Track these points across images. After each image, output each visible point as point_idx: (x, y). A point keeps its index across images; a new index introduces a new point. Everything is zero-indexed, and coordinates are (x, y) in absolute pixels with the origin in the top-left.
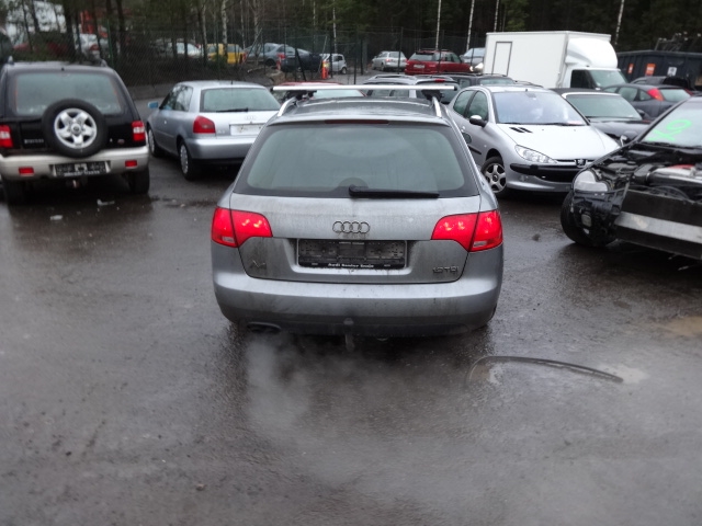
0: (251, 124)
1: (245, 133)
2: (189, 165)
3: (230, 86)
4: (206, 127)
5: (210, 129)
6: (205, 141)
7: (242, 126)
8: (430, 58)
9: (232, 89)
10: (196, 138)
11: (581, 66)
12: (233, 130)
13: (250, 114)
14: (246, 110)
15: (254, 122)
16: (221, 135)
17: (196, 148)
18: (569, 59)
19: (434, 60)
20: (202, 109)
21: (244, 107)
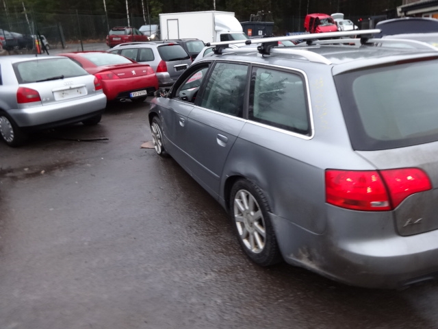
0: (71, 89)
1: (66, 97)
2: (15, 134)
3: (35, 58)
4: (30, 96)
5: (36, 98)
6: (31, 110)
7: (63, 92)
8: (123, 33)
9: (37, 60)
10: (21, 108)
11: (225, 32)
12: (57, 96)
13: (65, 80)
14: (62, 78)
15: (73, 87)
16: (47, 101)
17: (24, 117)
18: (217, 28)
19: (126, 34)
20: (20, 81)
21: (60, 75)
